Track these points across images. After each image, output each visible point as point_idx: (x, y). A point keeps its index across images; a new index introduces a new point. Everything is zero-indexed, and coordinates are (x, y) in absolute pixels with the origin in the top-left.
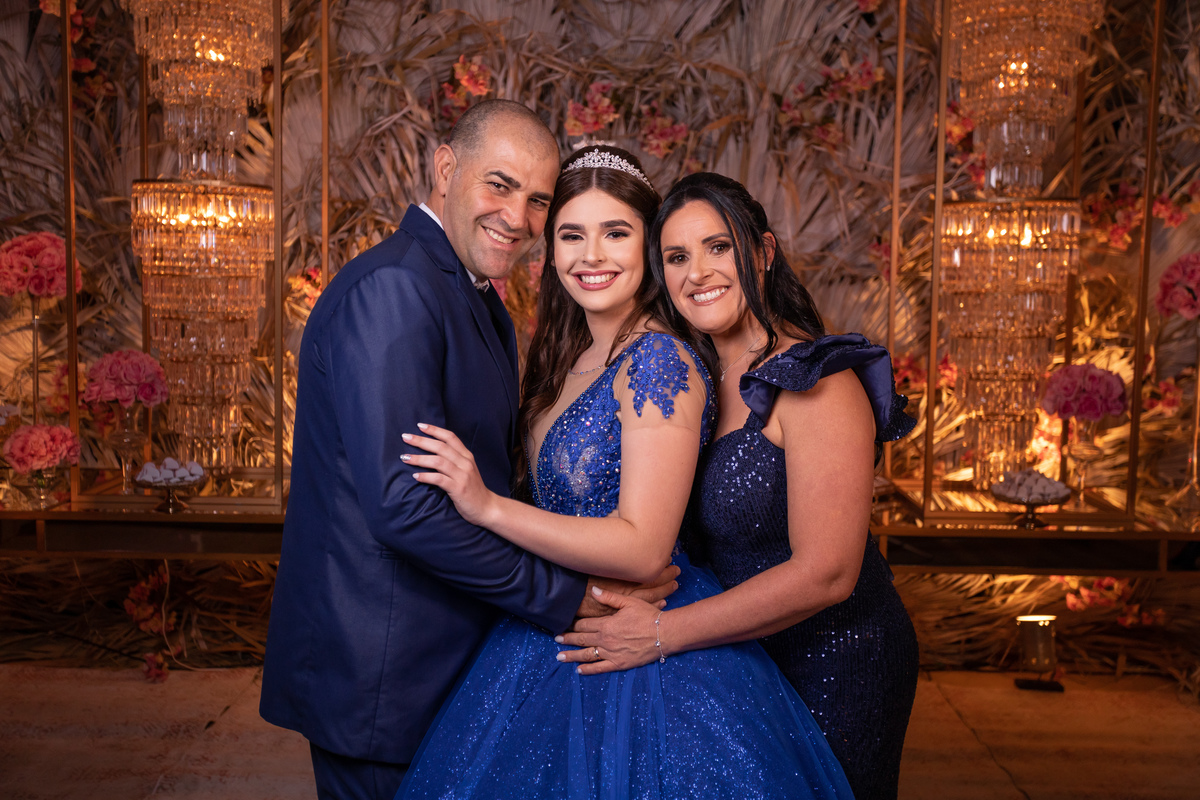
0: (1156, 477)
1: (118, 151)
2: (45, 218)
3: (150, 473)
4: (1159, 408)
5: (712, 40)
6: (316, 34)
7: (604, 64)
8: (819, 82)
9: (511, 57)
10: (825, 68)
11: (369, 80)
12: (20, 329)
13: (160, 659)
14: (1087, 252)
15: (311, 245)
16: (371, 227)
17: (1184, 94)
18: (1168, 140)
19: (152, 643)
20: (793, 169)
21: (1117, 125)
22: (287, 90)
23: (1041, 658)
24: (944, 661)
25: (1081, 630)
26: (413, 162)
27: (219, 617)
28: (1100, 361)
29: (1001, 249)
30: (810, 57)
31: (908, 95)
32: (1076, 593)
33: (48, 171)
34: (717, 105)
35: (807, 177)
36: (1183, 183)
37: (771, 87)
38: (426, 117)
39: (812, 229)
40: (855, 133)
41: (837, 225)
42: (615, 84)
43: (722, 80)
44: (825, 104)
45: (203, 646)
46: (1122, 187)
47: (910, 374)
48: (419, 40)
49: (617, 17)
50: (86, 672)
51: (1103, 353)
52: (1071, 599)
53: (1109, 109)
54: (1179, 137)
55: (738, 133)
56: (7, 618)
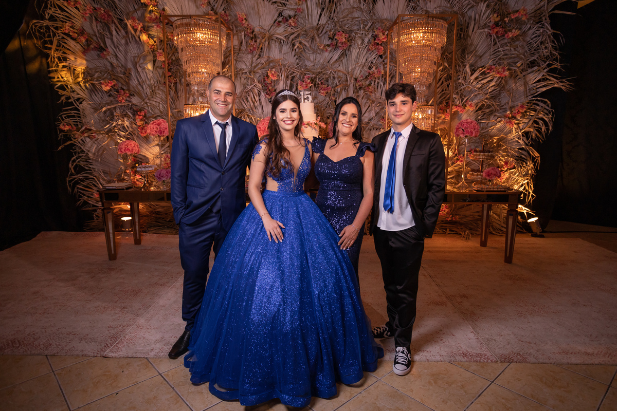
1: (178, 97)
2: (159, 116)
4: (458, 163)
5: (338, 63)
6: (230, 64)
7: (309, 70)
8: (367, 75)
9: (283, 69)
10: (369, 71)
11: (245, 76)
14: (440, 121)
17: (465, 77)
18: (461, 90)
21: (448, 86)
26: (257, 98)
30: (365, 68)
33: (159, 103)
34: (339, 81)
35: (365, 101)
36: (465, 101)
37: (354, 76)
38: (260, 86)
39: (366, 115)
40: (377, 89)
41: (373, 114)
42: (311, 76)
43: (340, 74)
44: (369, 80)
46: (449, 103)
48: (258, 64)
49: (312, 57)
53: (446, 81)
54: (464, 89)
55: (345, 89)
56: (155, 223)
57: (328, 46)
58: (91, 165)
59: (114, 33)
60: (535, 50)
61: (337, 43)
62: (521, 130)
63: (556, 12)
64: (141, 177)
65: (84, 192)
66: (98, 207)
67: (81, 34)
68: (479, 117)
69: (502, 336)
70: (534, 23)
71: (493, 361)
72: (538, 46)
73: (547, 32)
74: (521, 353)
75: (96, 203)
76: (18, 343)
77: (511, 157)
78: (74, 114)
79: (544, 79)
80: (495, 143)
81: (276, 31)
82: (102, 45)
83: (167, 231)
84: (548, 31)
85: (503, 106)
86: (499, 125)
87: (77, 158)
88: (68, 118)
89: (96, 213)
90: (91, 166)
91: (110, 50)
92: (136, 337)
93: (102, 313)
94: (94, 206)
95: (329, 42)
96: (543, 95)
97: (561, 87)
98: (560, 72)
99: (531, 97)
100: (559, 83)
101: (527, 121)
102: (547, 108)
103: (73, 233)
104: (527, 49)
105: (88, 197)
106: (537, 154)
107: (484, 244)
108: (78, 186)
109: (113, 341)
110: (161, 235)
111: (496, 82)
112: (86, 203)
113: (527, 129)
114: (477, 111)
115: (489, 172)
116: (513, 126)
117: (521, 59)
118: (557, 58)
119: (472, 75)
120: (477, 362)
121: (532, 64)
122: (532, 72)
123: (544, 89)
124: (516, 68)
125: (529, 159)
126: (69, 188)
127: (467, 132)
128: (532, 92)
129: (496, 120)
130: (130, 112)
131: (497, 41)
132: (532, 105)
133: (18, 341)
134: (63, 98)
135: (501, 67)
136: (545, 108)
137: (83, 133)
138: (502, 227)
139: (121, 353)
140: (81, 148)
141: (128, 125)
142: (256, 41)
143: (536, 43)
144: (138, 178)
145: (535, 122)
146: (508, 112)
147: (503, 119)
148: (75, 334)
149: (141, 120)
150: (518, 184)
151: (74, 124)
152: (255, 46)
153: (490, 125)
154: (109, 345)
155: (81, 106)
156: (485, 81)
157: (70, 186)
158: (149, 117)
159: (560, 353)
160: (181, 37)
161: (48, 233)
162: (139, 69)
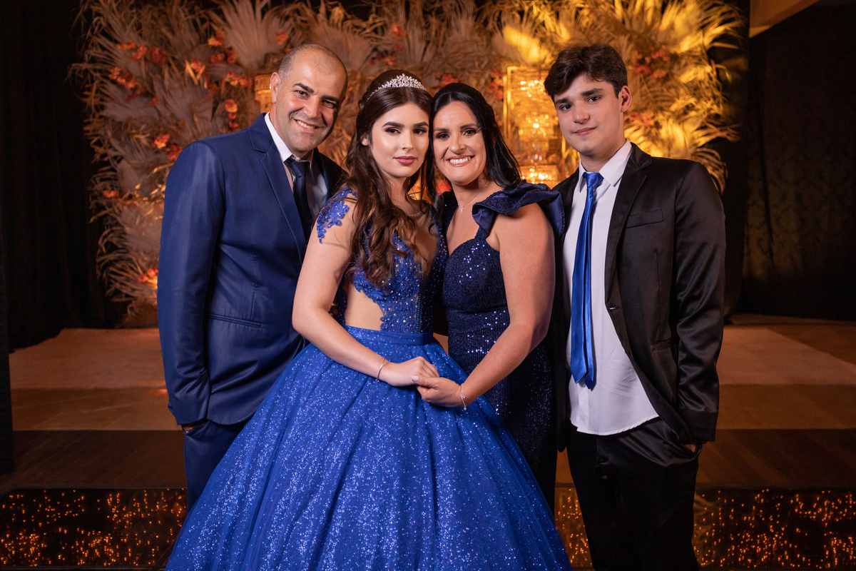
59: (167, 76)
63: (717, 44)
78: (110, 176)
81: (369, 70)
82: (149, 90)
87: (109, 234)
88: (103, 181)
89: (130, 306)
90: (126, 243)
91: (158, 95)
95: (436, 84)
96: (708, 145)
97: (725, 136)
99: (694, 147)
100: (723, 132)
102: (716, 161)
103: (104, 331)
105: (122, 284)
108: (110, 269)
112: (118, 292)
117: (676, 101)
121: (688, 109)
122: (689, 118)
123: (708, 139)
131: (644, 81)
134: (98, 156)
136: (713, 162)
137: (126, 200)
140: (116, 219)
155: (119, 166)
157: (99, 269)
161: (71, 330)
162: (196, 119)
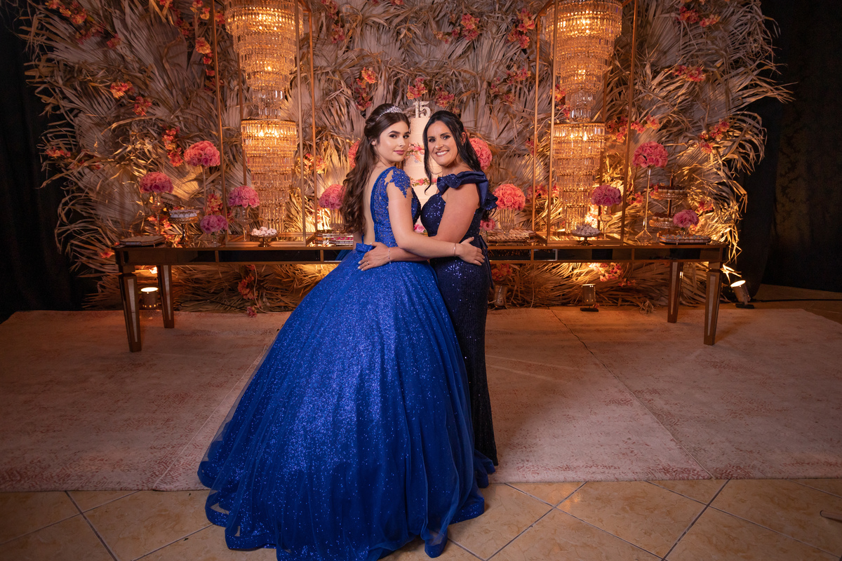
0: (634, 231)
1: (226, 108)
3: (256, 232)
4: (635, 204)
5: (463, 60)
6: (305, 59)
7: (419, 70)
8: (505, 77)
9: (383, 67)
10: (508, 72)
11: (323, 78)
12: (190, 181)
13: (254, 309)
14: (608, 144)
15: (304, 145)
16: (329, 137)
17: (645, 81)
18: (639, 100)
19: (249, 304)
20: (496, 112)
21: (620, 93)
22: (293, 83)
23: (591, 299)
24: (554, 303)
25: (606, 290)
26: (344, 110)
27: (274, 293)
28: (613, 185)
29: (576, 142)
30: (501, 67)
31: (540, 82)
32: (604, 276)
33: (198, 117)
34: (465, 86)
35: (501, 115)
36: (645, 116)
37: (487, 79)
38: (350, 92)
39: (503, 135)
40: (519, 97)
41: (513, 133)
42: (426, 78)
43: (467, 76)
44: (508, 85)
45: (268, 304)
46: (622, 118)
47: (541, 192)
48: (345, 61)
49: (424, 50)
50: (225, 314)
51: (615, 183)
52: (602, 277)
53: (617, 87)
54: (643, 98)
55: (474, 98)
56: (191, 295)
57: (449, 34)
58: (92, 209)
59: (128, 10)
60: (740, 44)
61: (461, 30)
62: (721, 157)
64: (171, 228)
65: (83, 251)
66: (104, 272)
67: (76, 12)
68: (663, 139)
69: (713, 443)
70: (739, 5)
71: (706, 477)
72: (745, 39)
73: (756, 19)
74: (742, 467)
75: (101, 267)
76: (17, 475)
77: (708, 196)
78: (65, 133)
79: (752, 85)
80: (686, 175)
81: (371, 11)
82: (109, 28)
83: (210, 307)
84: (757, 17)
85: (696, 123)
86: (691, 150)
87: (71, 200)
88: (56, 139)
89: (100, 283)
90: (92, 212)
91: (120, 36)
92: (195, 460)
93: (137, 429)
94: (97, 271)
95: (450, 30)
96: (751, 107)
97: (777, 96)
98: (774, 76)
99: (734, 110)
100: (774, 91)
101: (730, 144)
102: (757, 125)
103: (66, 312)
104: (729, 42)
105: (89, 258)
106: (743, 192)
107: (672, 319)
108: (72, 241)
109: (162, 467)
110: (203, 314)
111: (688, 88)
112: (84, 267)
113: (729, 156)
114: (660, 130)
115: (682, 217)
116: (711, 152)
117: (722, 56)
118: (770, 55)
119: (654, 78)
120: (684, 479)
121: (737, 64)
122: (738, 74)
123: (753, 100)
124: (715, 70)
125: (732, 198)
126: (58, 245)
127: (652, 160)
128: (737, 103)
129: (686, 143)
130: (153, 130)
131: (688, 30)
132: (735, 122)
133: (18, 473)
134: (48, 108)
135: (695, 67)
136: (754, 127)
137: (80, 161)
138: (695, 294)
139: (177, 484)
140: (76, 184)
141: (151, 150)
142: (343, 26)
143: (741, 33)
144: (166, 229)
145: (741, 146)
146: (704, 132)
147: (697, 141)
148: (102, 460)
149: (172, 142)
150: (717, 233)
151: (66, 148)
152: (341, 34)
153: (678, 149)
154: (157, 473)
155: (76, 120)
156: (672, 87)
157: (60, 241)
158: (184, 138)
159: (793, 464)
160: (239, 20)
161: (27, 313)
162: (167, 66)
